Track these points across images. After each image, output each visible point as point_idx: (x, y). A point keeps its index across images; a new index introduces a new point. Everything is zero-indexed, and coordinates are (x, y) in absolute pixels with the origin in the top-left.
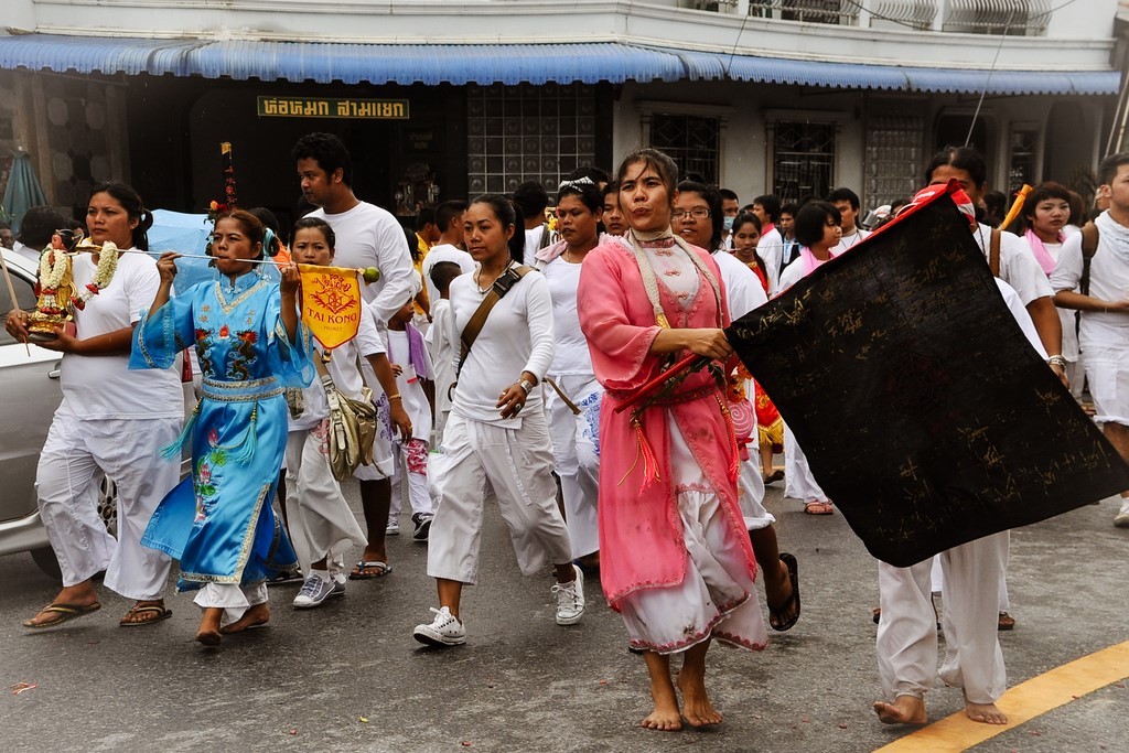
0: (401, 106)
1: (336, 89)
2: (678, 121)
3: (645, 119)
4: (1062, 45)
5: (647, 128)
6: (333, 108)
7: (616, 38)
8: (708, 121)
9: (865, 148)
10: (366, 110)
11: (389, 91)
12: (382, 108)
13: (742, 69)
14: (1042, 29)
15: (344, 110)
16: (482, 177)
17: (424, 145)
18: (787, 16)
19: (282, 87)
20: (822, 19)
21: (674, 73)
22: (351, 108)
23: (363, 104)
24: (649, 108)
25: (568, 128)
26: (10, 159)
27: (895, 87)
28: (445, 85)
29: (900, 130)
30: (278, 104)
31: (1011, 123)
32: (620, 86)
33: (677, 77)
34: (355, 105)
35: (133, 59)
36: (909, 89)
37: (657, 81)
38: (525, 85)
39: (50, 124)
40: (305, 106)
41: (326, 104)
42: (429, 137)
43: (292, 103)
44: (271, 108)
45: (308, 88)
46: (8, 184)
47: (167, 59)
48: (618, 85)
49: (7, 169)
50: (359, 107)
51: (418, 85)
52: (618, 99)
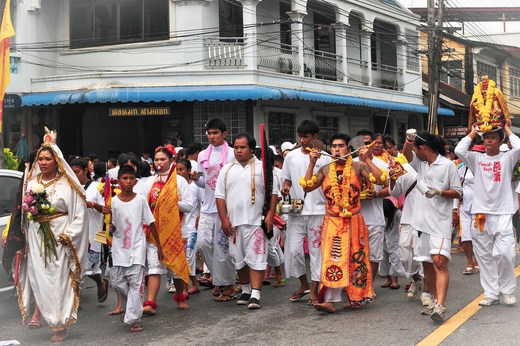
0: (167, 110)
1: (141, 104)
2: (279, 114)
3: (266, 114)
4: (409, 95)
5: (267, 117)
6: (139, 112)
7: (253, 83)
8: (290, 114)
9: (349, 126)
10: (153, 112)
11: (162, 104)
12: (159, 111)
13: (303, 95)
14: (403, 89)
15: (143, 112)
16: (199, 137)
17: (176, 125)
18: (317, 77)
19: (119, 105)
20: (330, 79)
21: (278, 96)
22: (146, 111)
23: (151, 110)
24: (268, 109)
25: (235, 117)
26: (18, 139)
27: (359, 105)
28: (185, 101)
29: (361, 120)
30: (117, 111)
31: (397, 120)
32: (256, 101)
33: (279, 98)
34: (148, 110)
35: (64, 98)
36: (364, 106)
37: (271, 99)
38: (217, 101)
39: (33, 125)
40: (128, 111)
41: (136, 110)
42: (178, 121)
43: (123, 110)
44: (115, 113)
45: (130, 105)
46: (18, 148)
47: (76, 97)
48: (255, 101)
49: (17, 143)
50: (150, 111)
51: (174, 102)
52: (255, 106)
